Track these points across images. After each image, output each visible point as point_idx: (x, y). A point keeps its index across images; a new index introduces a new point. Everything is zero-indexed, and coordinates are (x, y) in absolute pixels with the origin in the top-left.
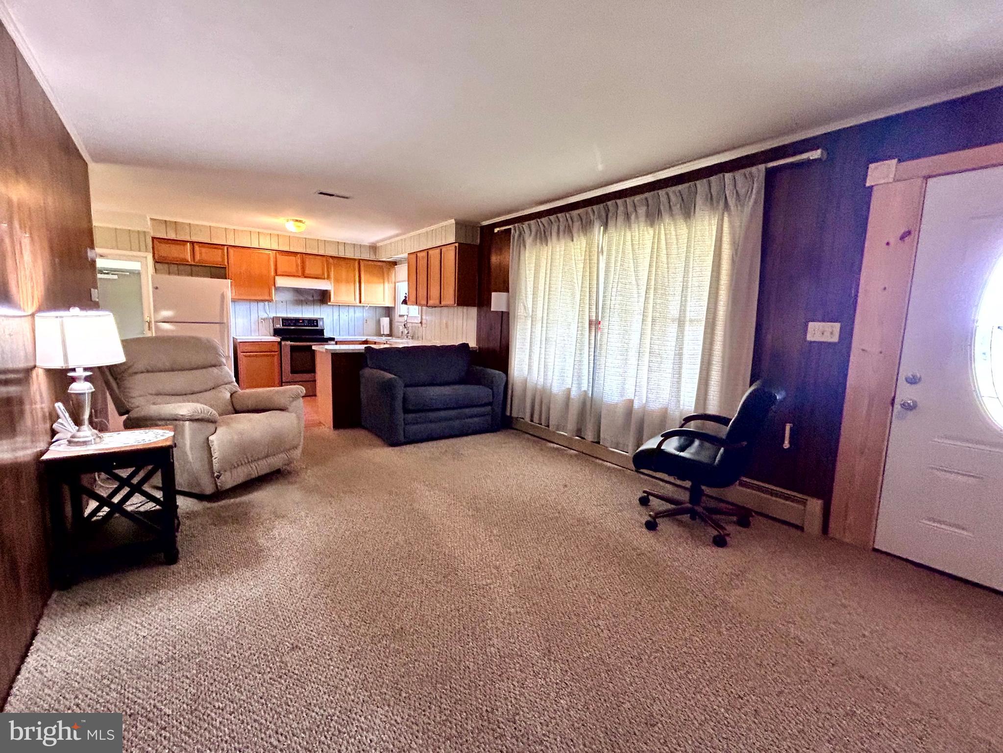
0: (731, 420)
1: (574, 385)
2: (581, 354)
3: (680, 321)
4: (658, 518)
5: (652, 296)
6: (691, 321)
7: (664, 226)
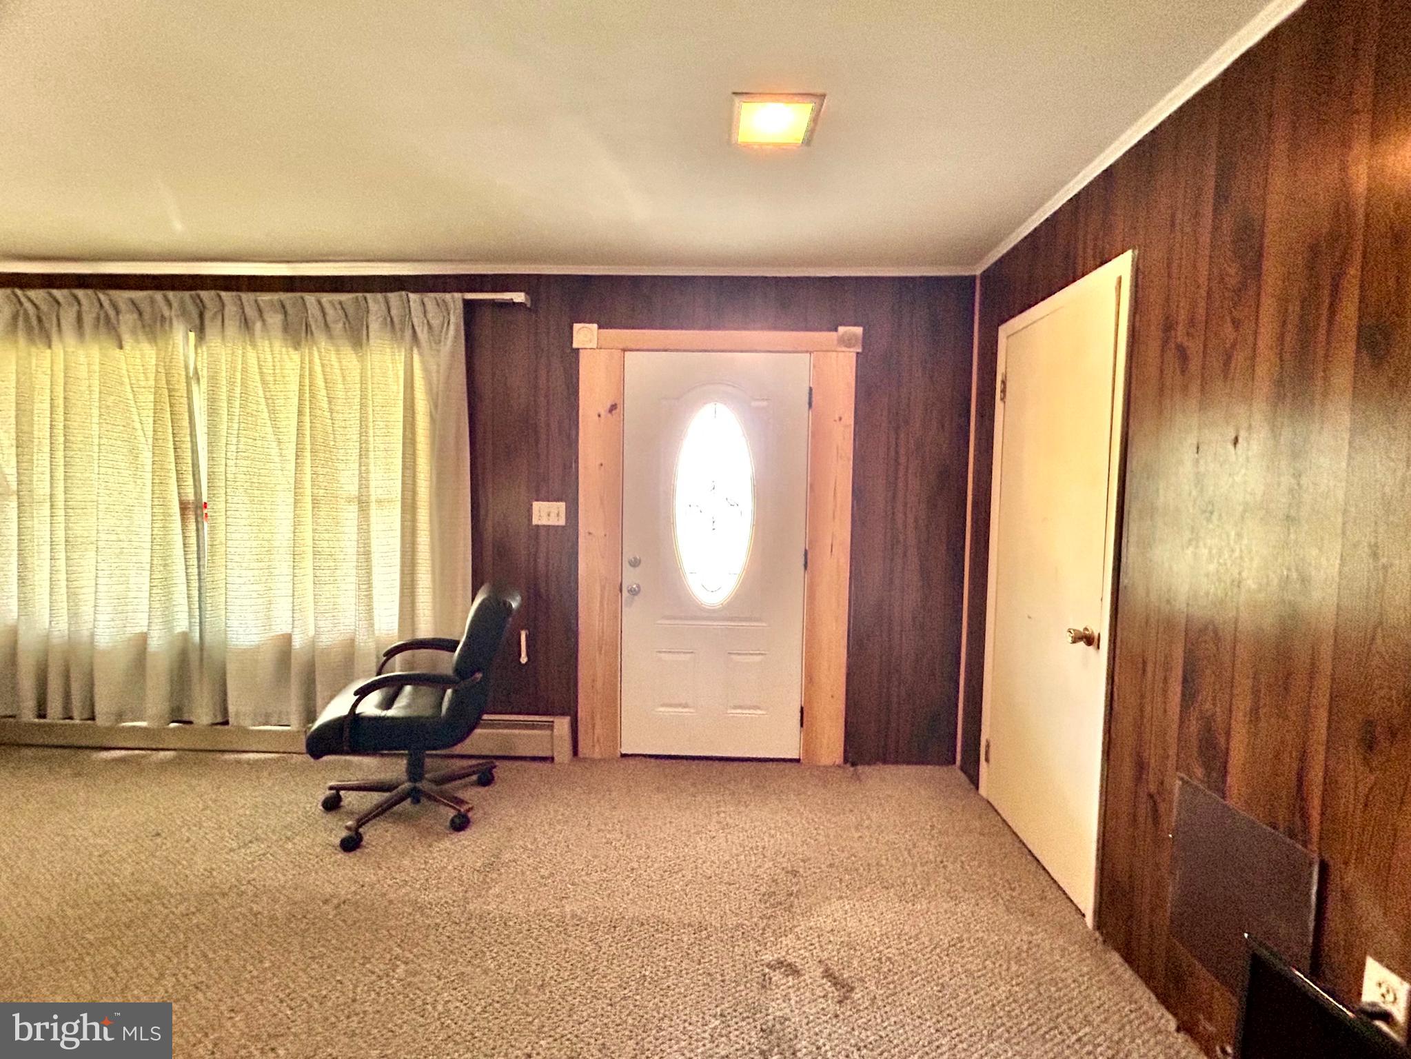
0: (458, 643)
1: (154, 627)
2: (165, 565)
3: (360, 502)
4: (360, 826)
5: (308, 462)
6: (379, 502)
7: (320, 352)
